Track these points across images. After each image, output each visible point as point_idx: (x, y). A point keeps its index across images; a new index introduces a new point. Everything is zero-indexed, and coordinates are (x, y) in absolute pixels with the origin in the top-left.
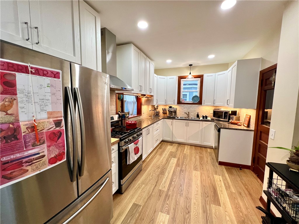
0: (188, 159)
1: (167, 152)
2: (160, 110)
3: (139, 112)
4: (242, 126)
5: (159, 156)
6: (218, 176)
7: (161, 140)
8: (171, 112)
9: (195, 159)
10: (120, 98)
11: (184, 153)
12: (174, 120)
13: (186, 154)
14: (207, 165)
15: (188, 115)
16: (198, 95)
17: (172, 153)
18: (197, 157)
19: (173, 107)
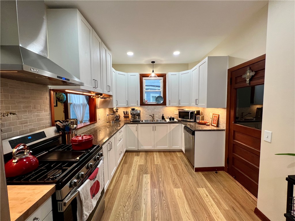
0: (162, 172)
1: (136, 167)
2: (121, 113)
3: (93, 118)
4: (210, 126)
5: (127, 175)
6: (202, 189)
7: (125, 150)
8: (133, 115)
9: (169, 169)
10: (62, 100)
11: (156, 163)
12: (139, 125)
13: (157, 164)
14: (185, 175)
15: (153, 117)
16: (162, 95)
17: (142, 167)
18: (170, 166)
19: (136, 109)
